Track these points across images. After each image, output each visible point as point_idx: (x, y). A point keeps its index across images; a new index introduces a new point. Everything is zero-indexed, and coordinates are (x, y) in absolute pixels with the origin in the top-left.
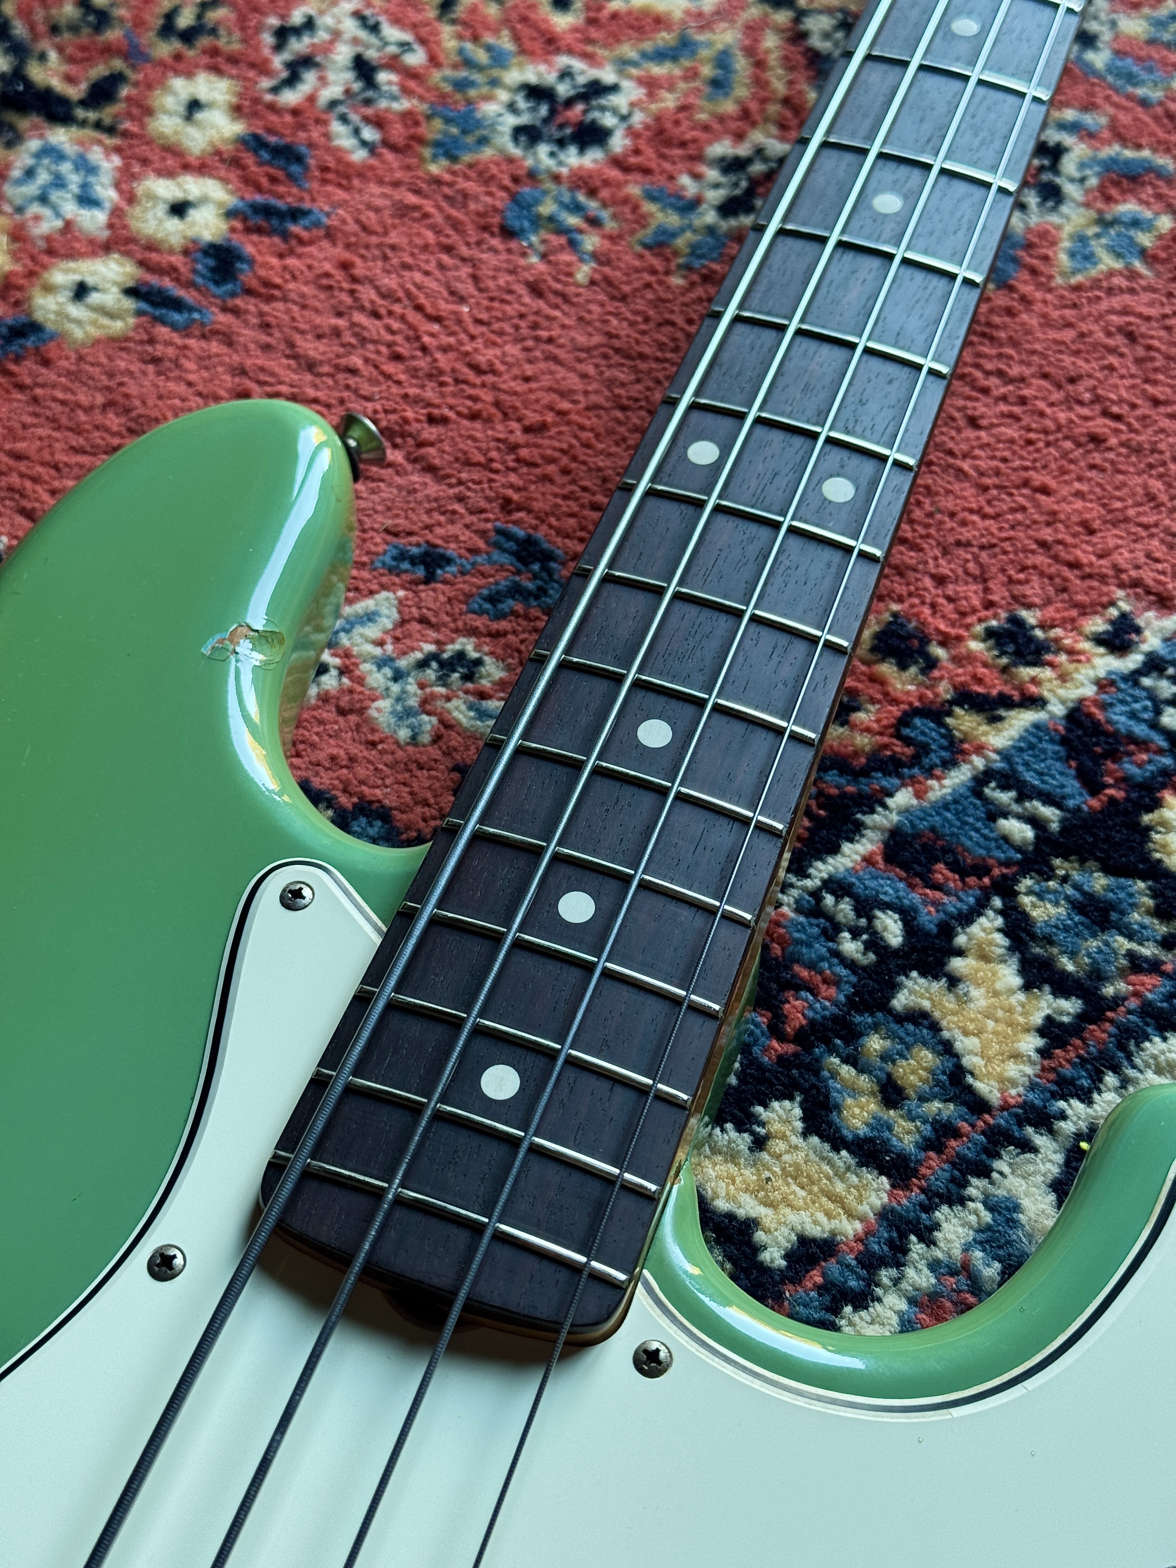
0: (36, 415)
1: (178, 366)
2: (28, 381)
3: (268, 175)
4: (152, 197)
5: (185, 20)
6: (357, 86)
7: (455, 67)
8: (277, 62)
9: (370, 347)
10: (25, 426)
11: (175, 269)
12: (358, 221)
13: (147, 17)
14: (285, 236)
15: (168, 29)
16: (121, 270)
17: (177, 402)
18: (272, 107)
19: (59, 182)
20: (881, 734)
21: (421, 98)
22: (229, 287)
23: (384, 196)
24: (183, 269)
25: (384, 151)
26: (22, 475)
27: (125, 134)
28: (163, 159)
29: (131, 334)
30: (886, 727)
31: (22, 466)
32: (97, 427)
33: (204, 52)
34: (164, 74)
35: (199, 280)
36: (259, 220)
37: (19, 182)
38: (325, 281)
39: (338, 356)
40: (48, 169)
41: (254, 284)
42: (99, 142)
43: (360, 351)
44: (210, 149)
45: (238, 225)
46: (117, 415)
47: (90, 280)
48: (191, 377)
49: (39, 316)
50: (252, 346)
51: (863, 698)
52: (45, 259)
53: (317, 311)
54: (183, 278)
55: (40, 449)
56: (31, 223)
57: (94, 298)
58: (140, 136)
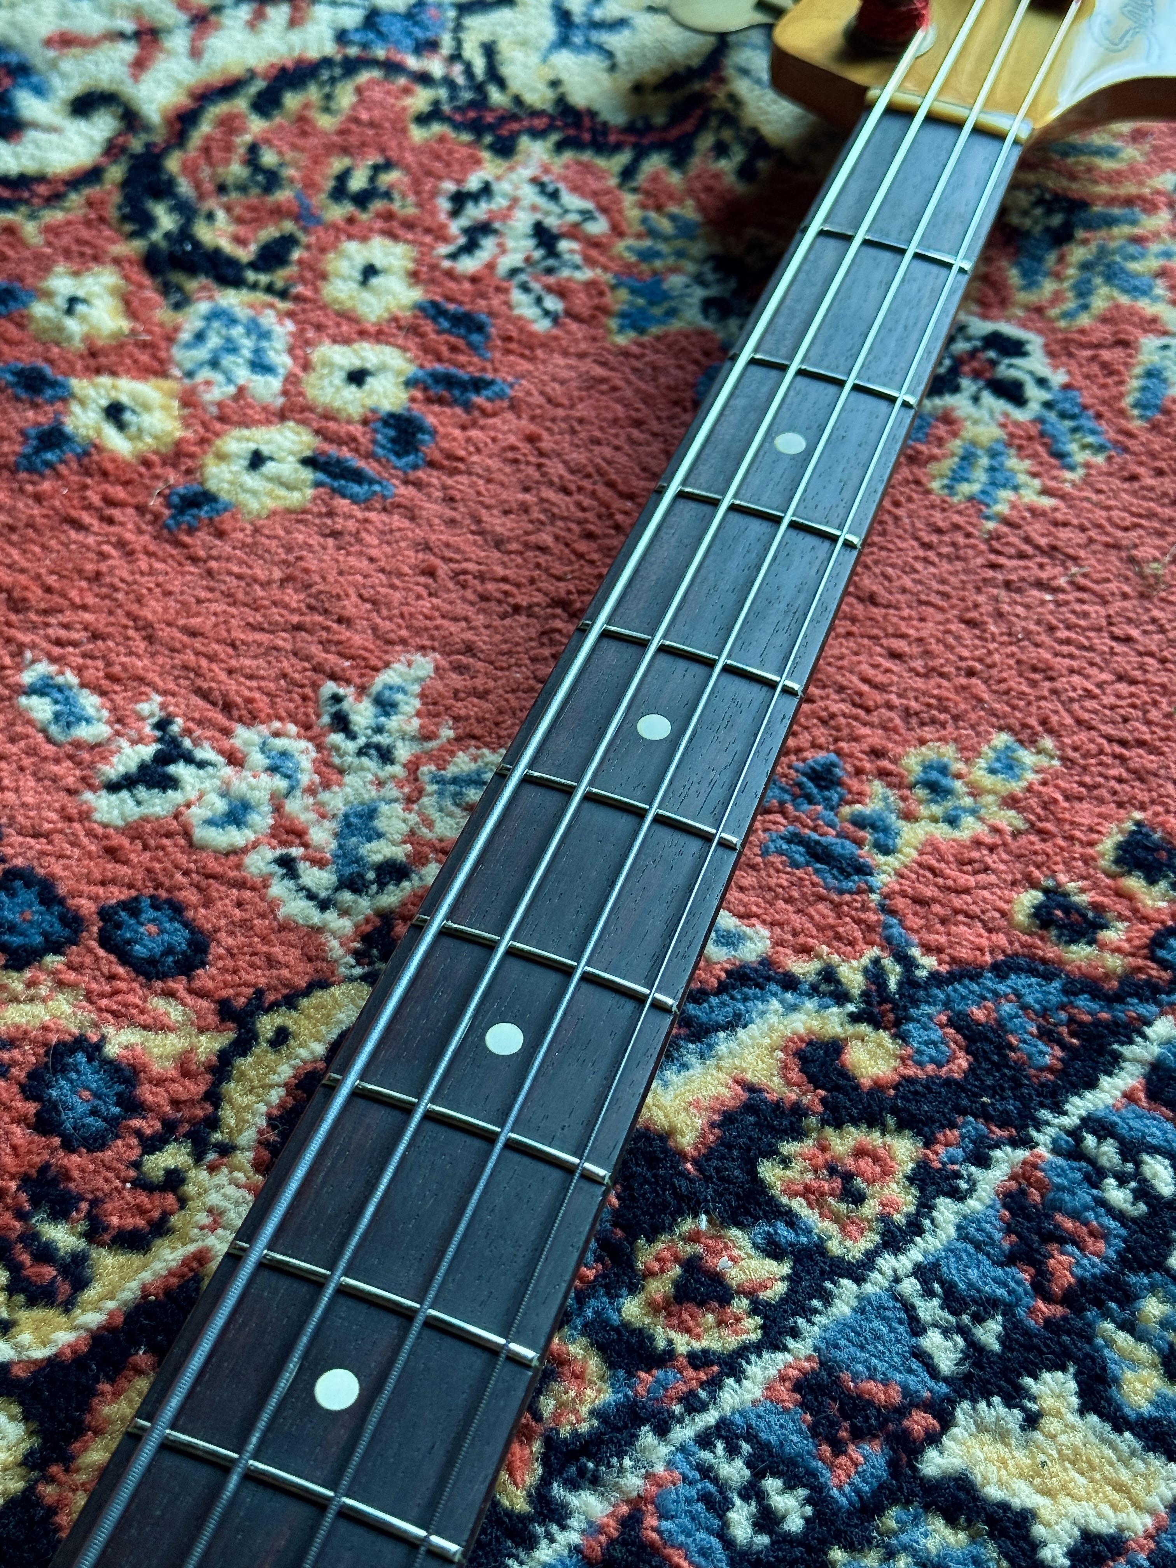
0: (211, 590)
1: (360, 541)
2: (202, 553)
3: (447, 343)
4: (328, 364)
5: (358, 182)
6: (538, 254)
7: (639, 236)
8: (455, 227)
9: (560, 523)
10: (199, 601)
11: (354, 439)
12: (542, 393)
13: (317, 178)
14: (468, 407)
15: (339, 192)
16: (296, 438)
17: (359, 578)
18: (450, 274)
19: (232, 348)
20: (1133, 955)
21: (605, 269)
22: (411, 458)
23: (570, 367)
24: (362, 440)
25: (568, 321)
26: (197, 653)
27: (298, 298)
28: (338, 325)
29: (309, 505)
30: (1139, 948)
31: (198, 643)
32: (275, 604)
33: (378, 215)
34: (337, 238)
35: (380, 451)
36: (441, 391)
37: (188, 346)
38: (510, 455)
39: (527, 533)
40: (219, 333)
41: (437, 456)
42: (271, 306)
43: (549, 528)
44: (386, 315)
45: (419, 395)
46: (296, 591)
47: (266, 450)
48: (374, 552)
49: (212, 485)
50: (436, 521)
51: (1110, 915)
52: (218, 426)
53: (502, 484)
54: (362, 449)
55: (216, 625)
56: (202, 388)
57: (270, 467)
58: (313, 301)
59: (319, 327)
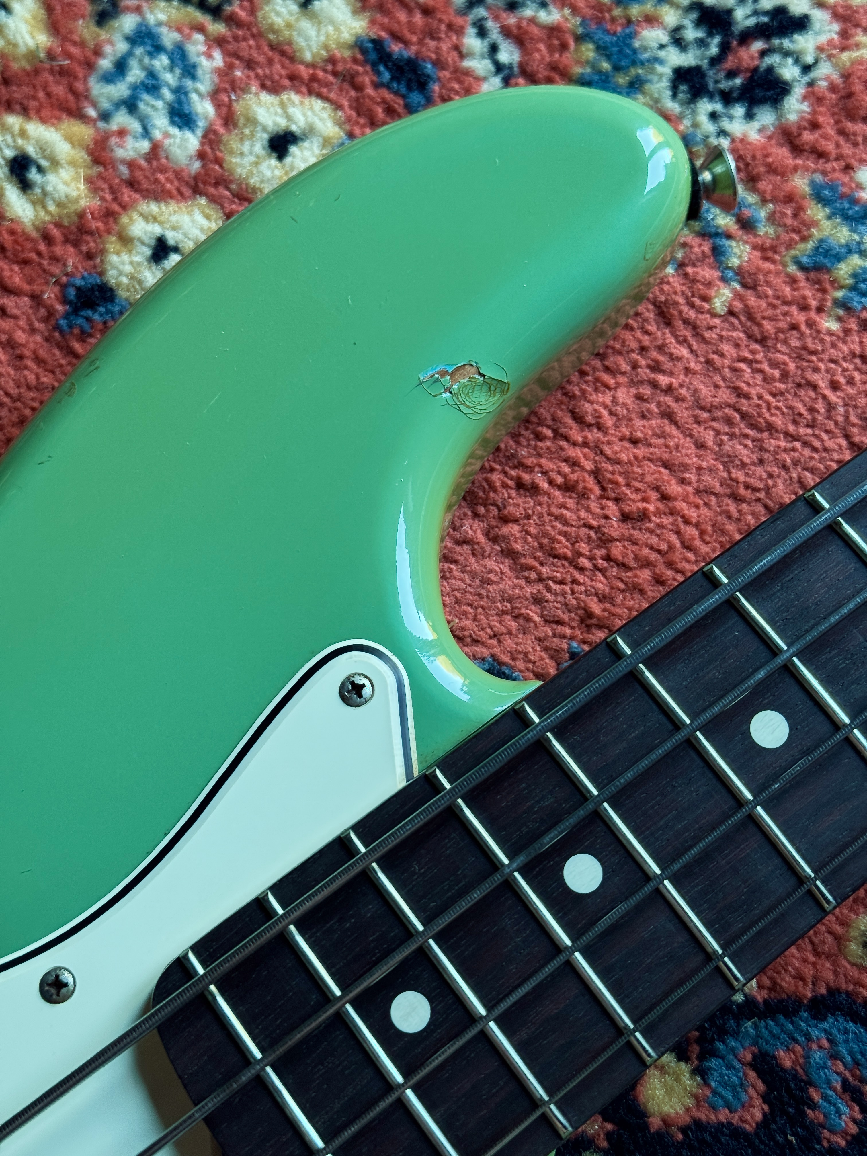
16: (204, 223)
19: (152, 85)
21: (574, 10)
25: (519, 79)
27: (232, 20)
28: (270, 62)
37: (108, 79)
40: (141, 63)
42: (201, 29)
44: (323, 54)
47: (172, 238)
49: (112, 277)
52: (127, 194)
56: (113, 140)
57: (172, 262)
58: (248, 26)
59: (250, 64)
